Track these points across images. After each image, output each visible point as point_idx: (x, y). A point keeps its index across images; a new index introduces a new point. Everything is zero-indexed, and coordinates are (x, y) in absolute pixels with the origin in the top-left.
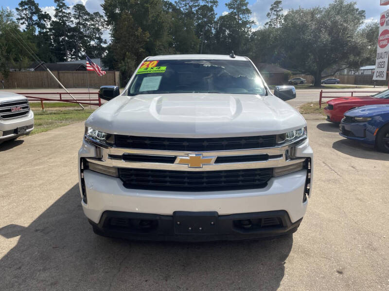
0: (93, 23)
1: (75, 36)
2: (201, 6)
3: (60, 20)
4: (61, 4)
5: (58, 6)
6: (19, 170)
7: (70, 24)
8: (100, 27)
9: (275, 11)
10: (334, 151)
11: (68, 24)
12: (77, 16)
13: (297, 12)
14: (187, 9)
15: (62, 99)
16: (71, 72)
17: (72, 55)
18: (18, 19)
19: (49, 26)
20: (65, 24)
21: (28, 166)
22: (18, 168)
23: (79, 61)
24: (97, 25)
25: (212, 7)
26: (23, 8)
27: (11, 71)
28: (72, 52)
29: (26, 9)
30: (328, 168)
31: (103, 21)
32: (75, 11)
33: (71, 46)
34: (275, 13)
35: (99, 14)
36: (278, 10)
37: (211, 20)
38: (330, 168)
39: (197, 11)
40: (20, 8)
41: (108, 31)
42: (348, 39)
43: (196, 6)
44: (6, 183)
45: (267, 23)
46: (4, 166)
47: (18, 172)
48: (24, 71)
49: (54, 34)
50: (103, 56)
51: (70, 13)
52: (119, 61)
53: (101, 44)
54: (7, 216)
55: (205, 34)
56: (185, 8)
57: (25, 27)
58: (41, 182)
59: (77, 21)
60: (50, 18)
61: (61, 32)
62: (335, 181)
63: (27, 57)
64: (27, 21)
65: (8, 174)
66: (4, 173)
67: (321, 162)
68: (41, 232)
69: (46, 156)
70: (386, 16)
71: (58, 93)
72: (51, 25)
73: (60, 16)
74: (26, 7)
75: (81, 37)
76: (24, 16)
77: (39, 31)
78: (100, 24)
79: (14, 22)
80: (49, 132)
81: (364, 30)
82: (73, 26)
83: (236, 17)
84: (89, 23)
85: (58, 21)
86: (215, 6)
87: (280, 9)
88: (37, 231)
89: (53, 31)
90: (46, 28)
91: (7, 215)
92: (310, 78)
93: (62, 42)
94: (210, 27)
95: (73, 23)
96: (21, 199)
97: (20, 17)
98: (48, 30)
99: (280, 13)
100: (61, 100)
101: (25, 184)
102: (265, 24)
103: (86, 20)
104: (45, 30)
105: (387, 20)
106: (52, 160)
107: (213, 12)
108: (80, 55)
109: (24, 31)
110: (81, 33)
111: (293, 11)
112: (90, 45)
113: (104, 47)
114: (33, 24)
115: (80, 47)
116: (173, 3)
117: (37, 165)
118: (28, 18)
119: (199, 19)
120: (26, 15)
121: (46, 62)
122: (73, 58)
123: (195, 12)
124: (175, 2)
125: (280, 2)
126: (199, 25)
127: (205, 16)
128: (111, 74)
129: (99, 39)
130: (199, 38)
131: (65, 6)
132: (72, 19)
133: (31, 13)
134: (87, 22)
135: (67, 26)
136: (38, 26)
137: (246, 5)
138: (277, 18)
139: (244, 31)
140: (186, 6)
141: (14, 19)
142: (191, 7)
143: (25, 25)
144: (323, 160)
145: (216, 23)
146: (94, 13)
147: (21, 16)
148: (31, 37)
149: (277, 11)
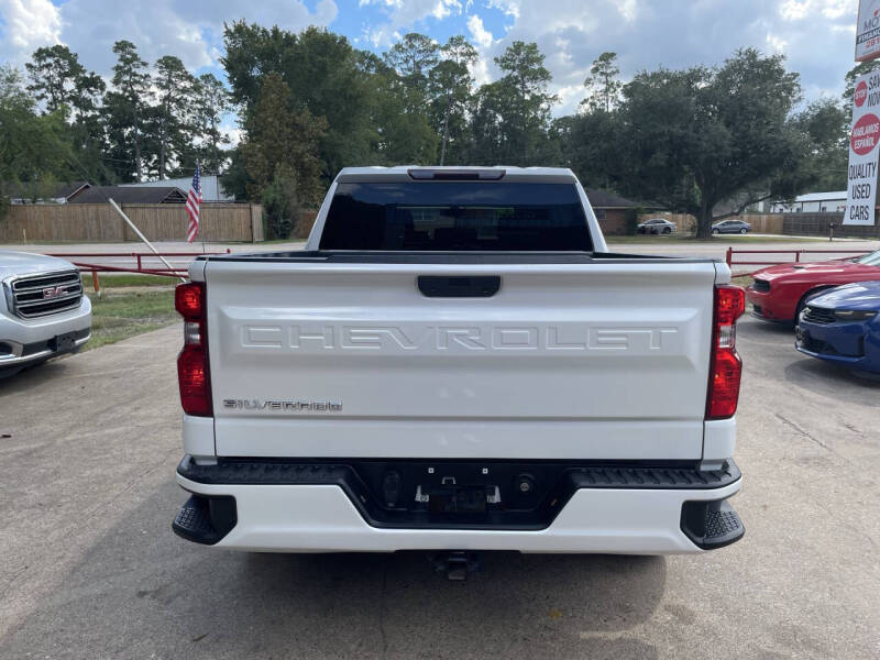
0: (199, 97)
1: (159, 125)
2: (441, 63)
3: (125, 90)
4: (128, 56)
5: (121, 60)
6: (68, 438)
7: (147, 99)
8: (215, 108)
9: (602, 74)
10: (791, 389)
11: (142, 100)
12: (164, 83)
13: (655, 76)
14: (410, 70)
15: (144, 267)
16: (152, 205)
17: (150, 169)
18: (31, 88)
19: (100, 105)
20: (136, 99)
21: (88, 429)
22: (64, 434)
23: (168, 183)
24: (208, 103)
25: (463, 64)
26: (43, 63)
27: (13, 203)
28: (150, 159)
29: (48, 66)
30: (792, 430)
31: (222, 93)
32: (160, 72)
33: (149, 148)
34: (603, 78)
35: (213, 78)
36: (609, 71)
37: (462, 94)
38: (798, 430)
39: (431, 73)
40: (36, 64)
41: (234, 116)
42: (770, 135)
43: (429, 62)
44: (42, 471)
45: (586, 101)
46: (29, 429)
47: (67, 442)
48: (43, 203)
49: (111, 122)
50: (221, 170)
51: (147, 76)
52: (259, 181)
53: (218, 145)
54: (61, 558)
55: (450, 124)
56: (405, 66)
57: (46, 106)
58: (126, 467)
59: (164, 93)
60: (103, 87)
61: (127, 117)
62: (821, 462)
63: (50, 173)
64: (52, 92)
65: (43, 447)
66: (33, 446)
67: (771, 414)
68: (154, 597)
69: (126, 404)
70: (868, 85)
71: (133, 255)
72: (105, 102)
73: (125, 82)
74: (50, 60)
75: (173, 128)
76: (42, 80)
77: (77, 115)
78: (215, 100)
79: (23, 95)
80: (120, 345)
81: (803, 117)
82: (154, 104)
83: (518, 86)
84: (190, 99)
85: (121, 92)
86: (470, 62)
87: (614, 70)
88: (142, 594)
89: (110, 116)
90: (94, 109)
91: (60, 554)
92: (688, 220)
93: (128, 138)
94: (461, 108)
95: (153, 97)
96: (86, 511)
97: (34, 84)
98: (98, 113)
99: (614, 79)
100: (139, 270)
101: (88, 472)
102: (582, 103)
103: (184, 90)
104: (90, 114)
105: (869, 92)
106: (142, 413)
107: (465, 76)
108: (168, 168)
109: (44, 114)
110: (173, 119)
111: (645, 75)
112: (191, 145)
113: (222, 152)
114: (63, 100)
115: (169, 150)
116: (379, 56)
117: (109, 424)
118: (52, 85)
119: (434, 90)
120: (48, 78)
121: (93, 184)
122: (153, 175)
123: (427, 76)
124: (384, 54)
125: (613, 55)
126: (436, 103)
127: (448, 84)
128: (242, 211)
129: (213, 132)
130: (436, 131)
131: (137, 60)
132: (154, 89)
133: (60, 75)
134: (185, 96)
135: (141, 104)
136: (75, 105)
137: (539, 60)
138: (607, 91)
139: (535, 118)
140: (407, 61)
141: (23, 88)
142: (417, 64)
143: (44, 100)
144: (776, 410)
145: (474, 99)
146: (203, 77)
147: (37, 81)
148: (59, 128)
149: (607, 75)
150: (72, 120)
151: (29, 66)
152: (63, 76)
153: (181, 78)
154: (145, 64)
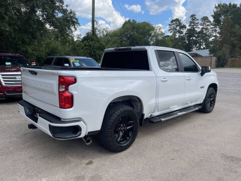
11: (196, 29)
28: (196, 46)
29: (174, 24)
33: (196, 42)
51: (198, 23)
76: (172, 28)
77: (179, 36)
93: (191, 40)
108: (202, 47)
110: (204, 34)
115: (203, 42)
122: (197, 50)
128: (209, 59)
132: (199, 26)
150: (177, 37)
152: (177, 26)
153: (207, 22)
154: (198, 20)
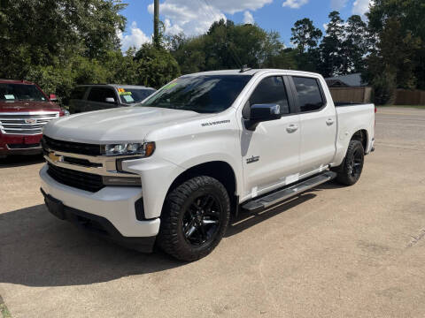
1: (345, 50)
4: (335, 18)
5: (332, 21)
7: (341, 38)
12: (350, 29)
19: (320, 43)
20: (336, 38)
26: (298, 27)
32: (349, 24)
40: (295, 28)
49: (324, 50)
51: (343, 27)
57: (297, 46)
59: (349, 34)
60: (321, 34)
64: (300, 40)
72: (322, 41)
73: (332, 31)
74: (301, 26)
77: (308, 49)
82: (344, 40)
85: (330, 36)
89: (324, 47)
90: (316, 45)
93: (330, 58)
95: (344, 36)
98: (318, 47)
104: (315, 48)
109: (296, 49)
110: (353, 46)
112: (361, 58)
114: (304, 42)
115: (350, 61)
118: (301, 36)
120: (299, 34)
128: (359, 91)
131: (339, 19)
133: (304, 31)
134: (360, 34)
135: (338, 40)
136: (308, 44)
143: (297, 43)
147: (295, 36)
151: (293, 29)
153: (359, 25)
154: (342, 21)
